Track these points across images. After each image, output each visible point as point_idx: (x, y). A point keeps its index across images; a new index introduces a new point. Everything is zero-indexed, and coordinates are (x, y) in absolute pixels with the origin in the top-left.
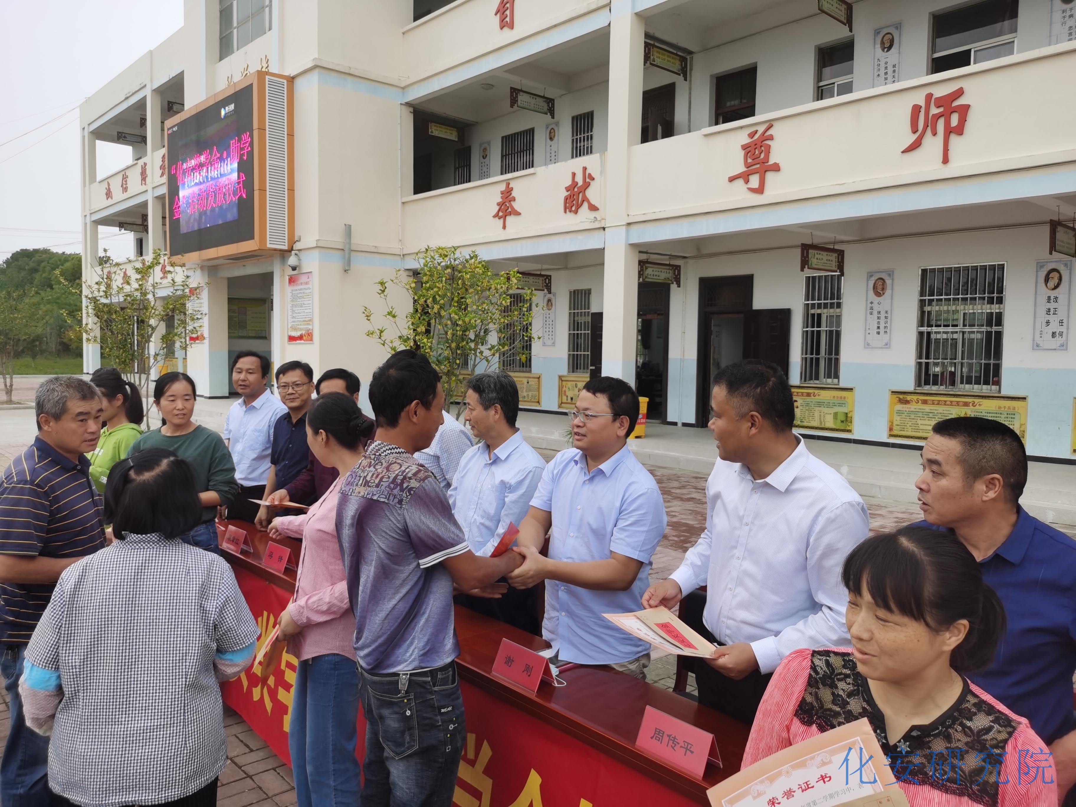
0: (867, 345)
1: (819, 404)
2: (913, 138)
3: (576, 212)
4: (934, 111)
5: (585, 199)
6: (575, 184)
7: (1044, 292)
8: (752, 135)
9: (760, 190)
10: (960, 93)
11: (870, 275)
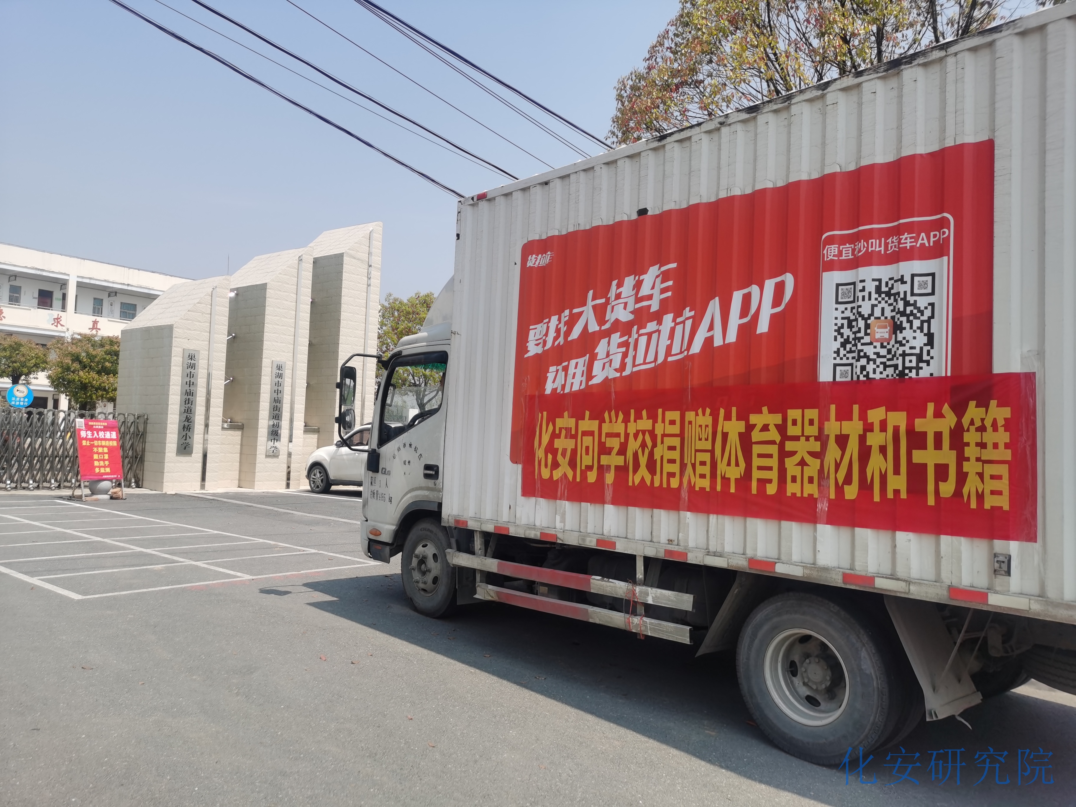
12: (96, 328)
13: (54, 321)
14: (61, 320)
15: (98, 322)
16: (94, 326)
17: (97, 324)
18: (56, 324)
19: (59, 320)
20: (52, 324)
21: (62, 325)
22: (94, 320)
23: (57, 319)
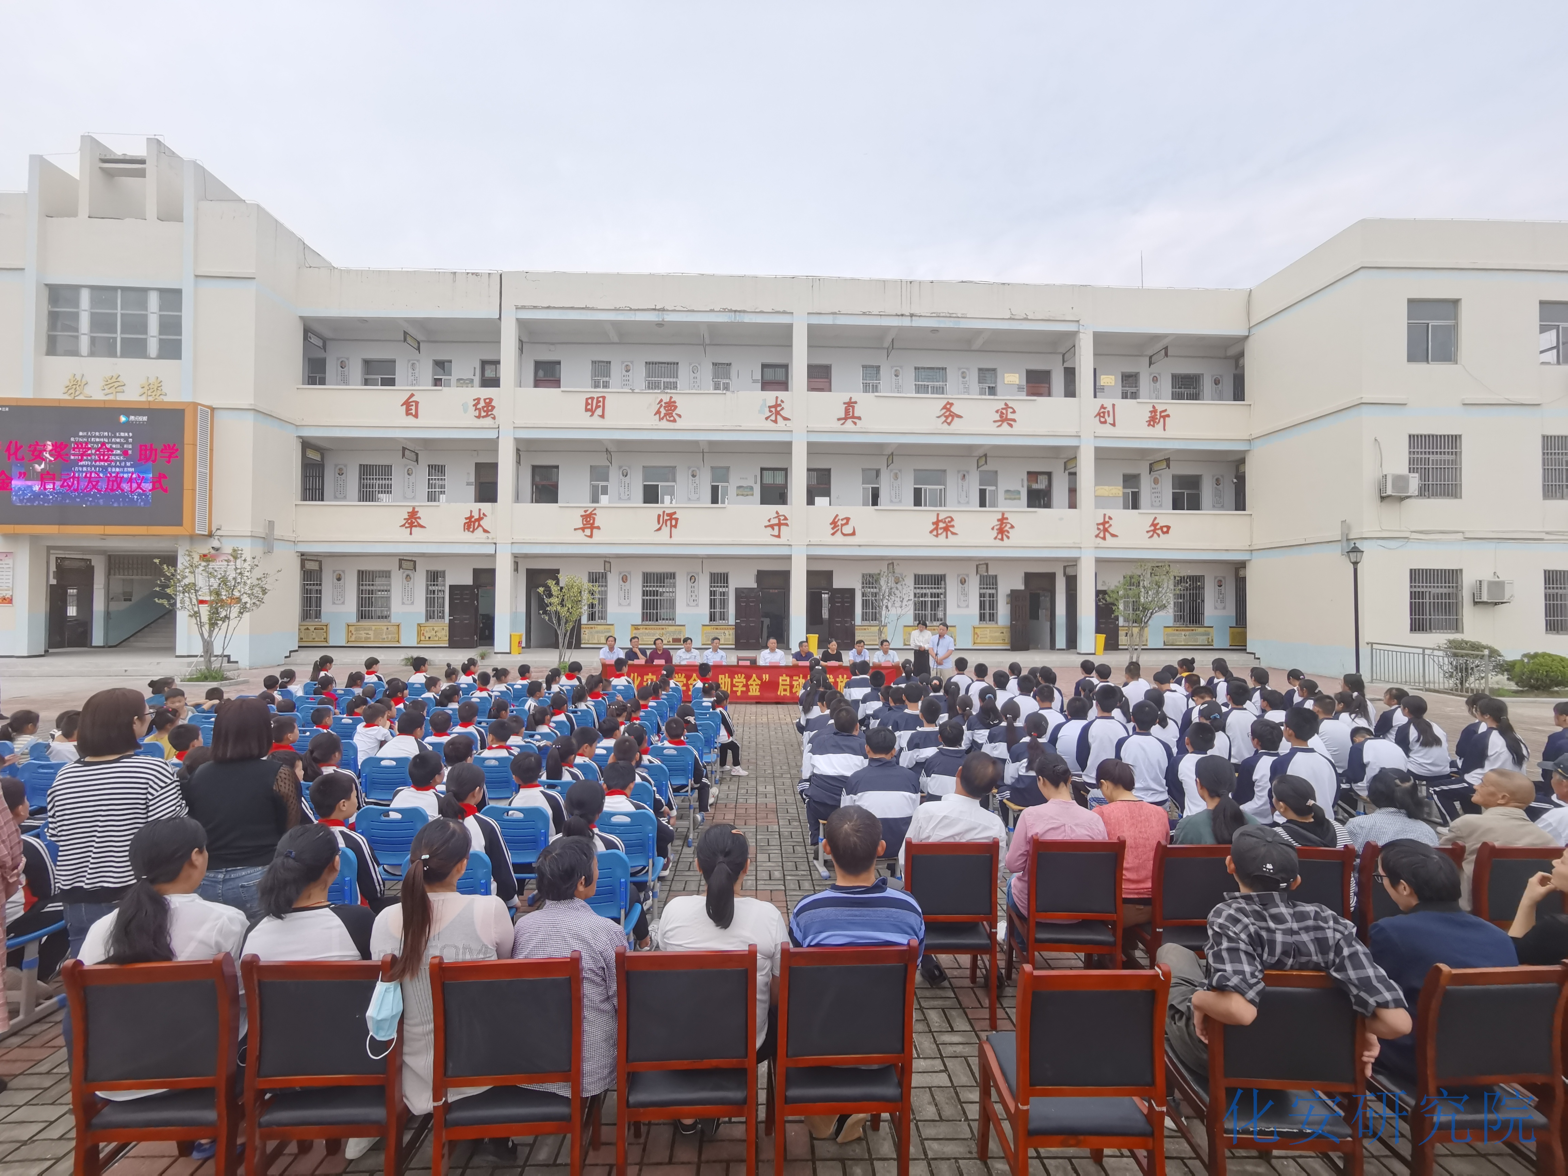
0: (620, 604)
1: (597, 632)
2: (659, 526)
3: (473, 532)
4: (666, 518)
5: (479, 525)
6: (471, 517)
7: (690, 584)
8: (585, 511)
9: (591, 536)
10: (675, 513)
11: (620, 573)
12: (853, 417)
13: (771, 411)
14: (783, 409)
15: (856, 403)
16: (847, 411)
17: (853, 407)
18: (773, 418)
19: (779, 409)
20: (767, 418)
21: (785, 419)
22: (847, 400)
23: (776, 406)
